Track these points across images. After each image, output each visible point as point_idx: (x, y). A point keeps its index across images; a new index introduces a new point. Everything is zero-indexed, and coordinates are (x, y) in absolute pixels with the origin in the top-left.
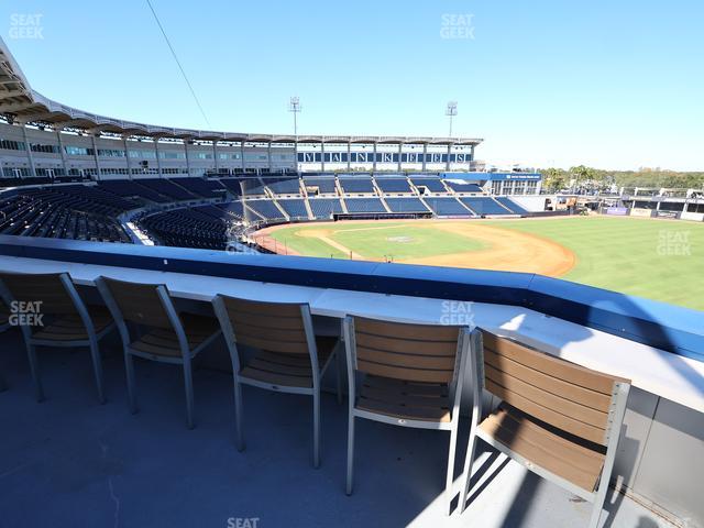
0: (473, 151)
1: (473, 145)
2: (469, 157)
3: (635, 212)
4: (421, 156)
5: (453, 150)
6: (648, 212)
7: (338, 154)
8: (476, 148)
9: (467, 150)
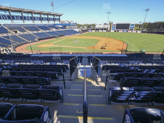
0: (59, 17)
1: (60, 16)
2: (59, 19)
3: (93, 31)
4: (47, 18)
5: (55, 17)
6: (94, 31)
7: (18, 17)
8: (60, 17)
9: (58, 17)
